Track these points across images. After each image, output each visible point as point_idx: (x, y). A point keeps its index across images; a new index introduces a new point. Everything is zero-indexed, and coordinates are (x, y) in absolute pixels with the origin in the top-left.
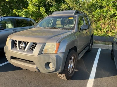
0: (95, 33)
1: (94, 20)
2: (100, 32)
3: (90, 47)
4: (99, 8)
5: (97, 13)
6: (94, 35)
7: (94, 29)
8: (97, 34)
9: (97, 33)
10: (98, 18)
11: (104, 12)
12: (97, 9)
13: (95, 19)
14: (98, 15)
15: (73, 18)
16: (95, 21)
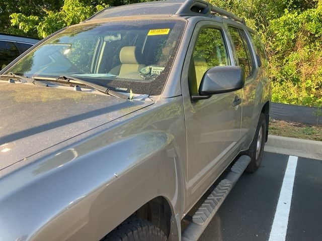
0: (276, 93)
1: (274, 49)
2: (293, 89)
3: (253, 158)
4: (292, 6)
5: (286, 23)
6: (273, 100)
7: (274, 80)
8: (284, 97)
9: (282, 93)
10: (288, 43)
11: (309, 20)
12: (286, 11)
13: (277, 46)
14: (290, 30)
15: (166, 32)
16: (278, 52)
